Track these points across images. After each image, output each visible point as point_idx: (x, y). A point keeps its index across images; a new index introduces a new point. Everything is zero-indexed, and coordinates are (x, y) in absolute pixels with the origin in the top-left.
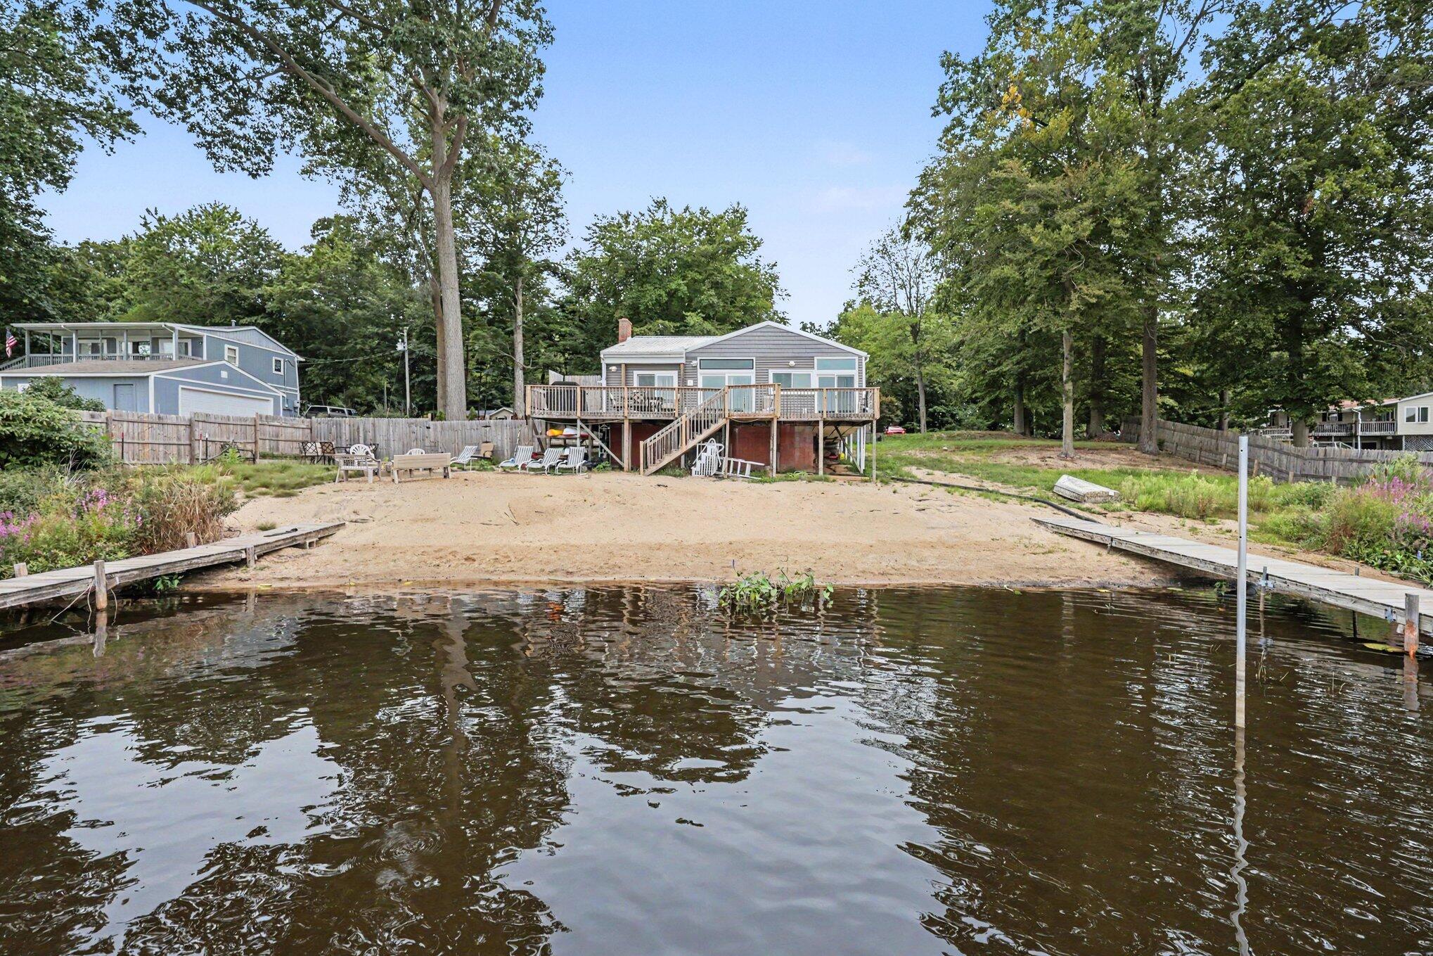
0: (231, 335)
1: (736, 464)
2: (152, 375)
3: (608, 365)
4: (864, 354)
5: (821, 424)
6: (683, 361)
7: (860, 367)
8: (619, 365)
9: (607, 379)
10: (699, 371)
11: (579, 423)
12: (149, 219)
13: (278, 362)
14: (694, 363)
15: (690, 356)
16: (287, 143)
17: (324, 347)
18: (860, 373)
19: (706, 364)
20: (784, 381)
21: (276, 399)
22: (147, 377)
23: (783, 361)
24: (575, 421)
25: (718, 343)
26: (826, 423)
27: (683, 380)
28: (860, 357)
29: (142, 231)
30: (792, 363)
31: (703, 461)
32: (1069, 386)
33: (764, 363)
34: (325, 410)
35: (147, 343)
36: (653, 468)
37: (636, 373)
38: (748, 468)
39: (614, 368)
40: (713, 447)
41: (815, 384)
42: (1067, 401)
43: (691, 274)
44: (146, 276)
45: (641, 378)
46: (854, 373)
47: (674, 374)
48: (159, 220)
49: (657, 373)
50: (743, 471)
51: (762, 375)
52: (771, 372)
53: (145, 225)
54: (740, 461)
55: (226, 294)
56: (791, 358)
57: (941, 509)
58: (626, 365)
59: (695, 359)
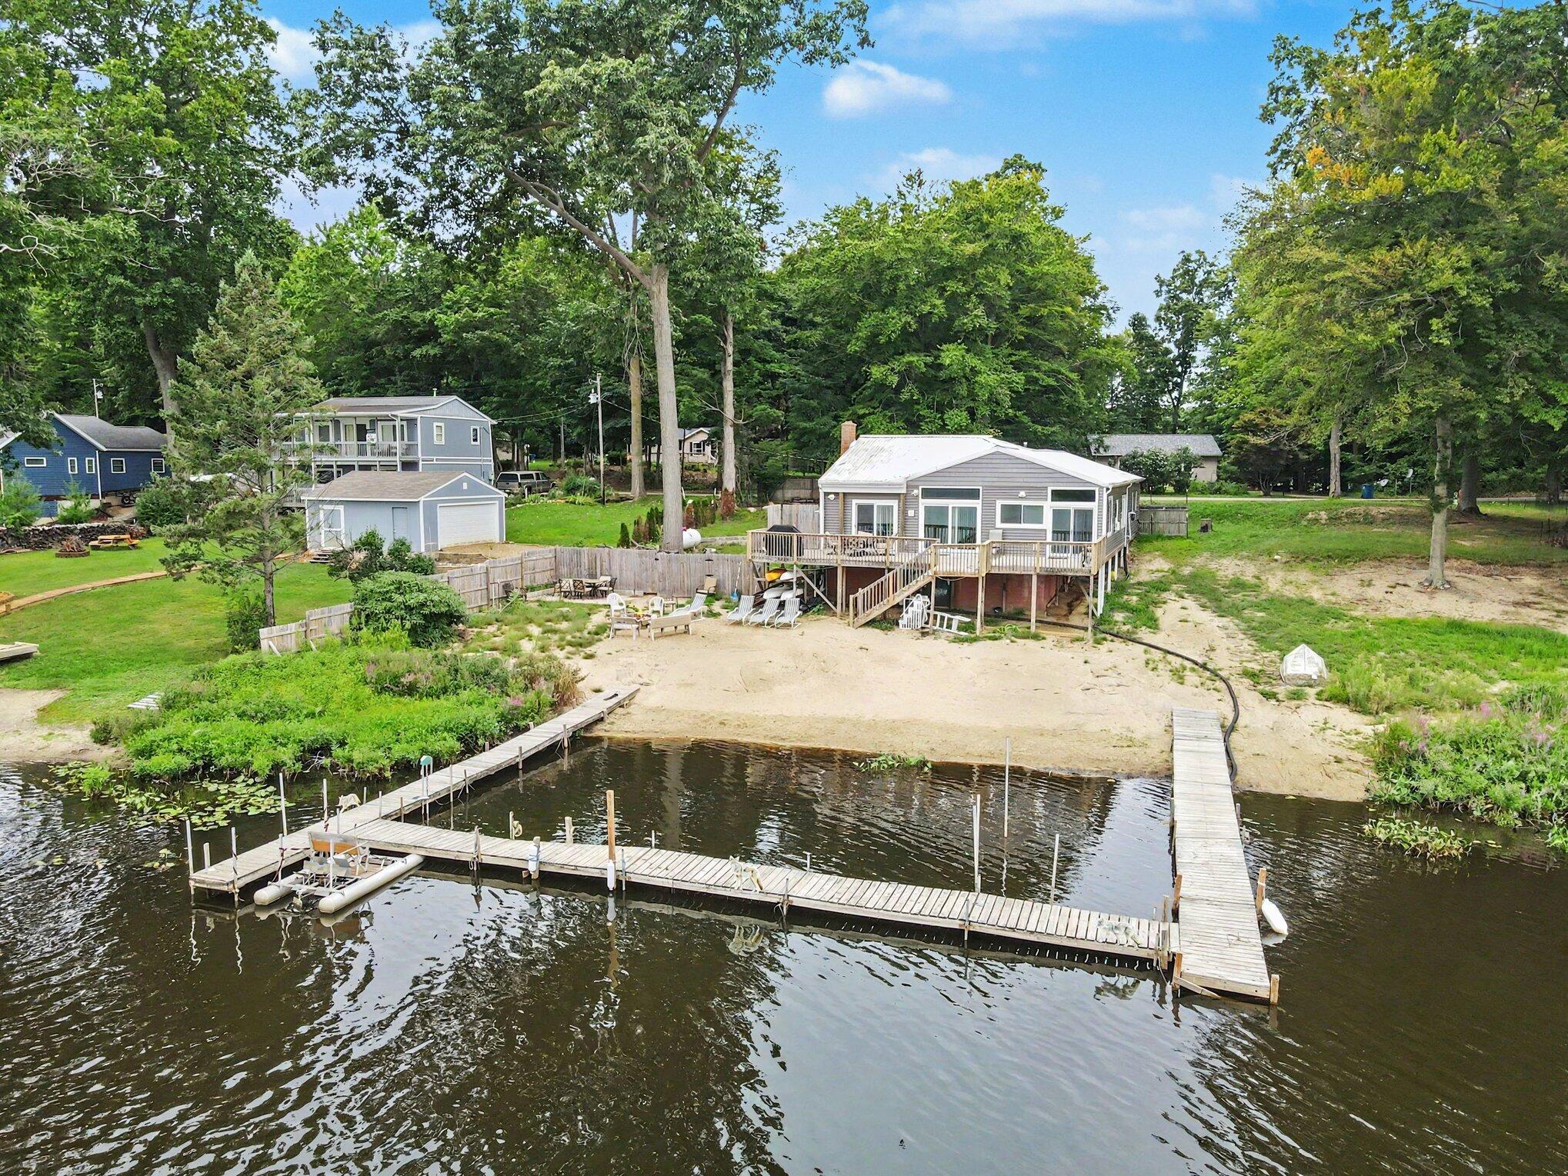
1: (942, 618)
2: (422, 499)
3: (826, 494)
5: (1035, 578)
6: (904, 491)
7: (1101, 499)
8: (837, 494)
9: (825, 508)
10: (921, 500)
11: (796, 568)
13: (475, 430)
14: (916, 492)
15: (911, 484)
18: (1100, 505)
19: (928, 494)
22: (419, 502)
23: (1013, 492)
24: (791, 566)
25: (941, 471)
26: (1040, 578)
27: (903, 510)
28: (1101, 488)
30: (1022, 494)
31: (910, 615)
33: (993, 492)
36: (863, 618)
37: (854, 502)
38: (955, 623)
39: (832, 497)
40: (920, 602)
41: (1048, 518)
43: (953, 286)
45: (860, 508)
46: (1094, 506)
47: (894, 503)
49: (877, 503)
50: (949, 626)
51: (988, 506)
52: (999, 503)
54: (947, 615)
56: (1022, 488)
57: (1106, 689)
58: (845, 494)
59: (917, 487)
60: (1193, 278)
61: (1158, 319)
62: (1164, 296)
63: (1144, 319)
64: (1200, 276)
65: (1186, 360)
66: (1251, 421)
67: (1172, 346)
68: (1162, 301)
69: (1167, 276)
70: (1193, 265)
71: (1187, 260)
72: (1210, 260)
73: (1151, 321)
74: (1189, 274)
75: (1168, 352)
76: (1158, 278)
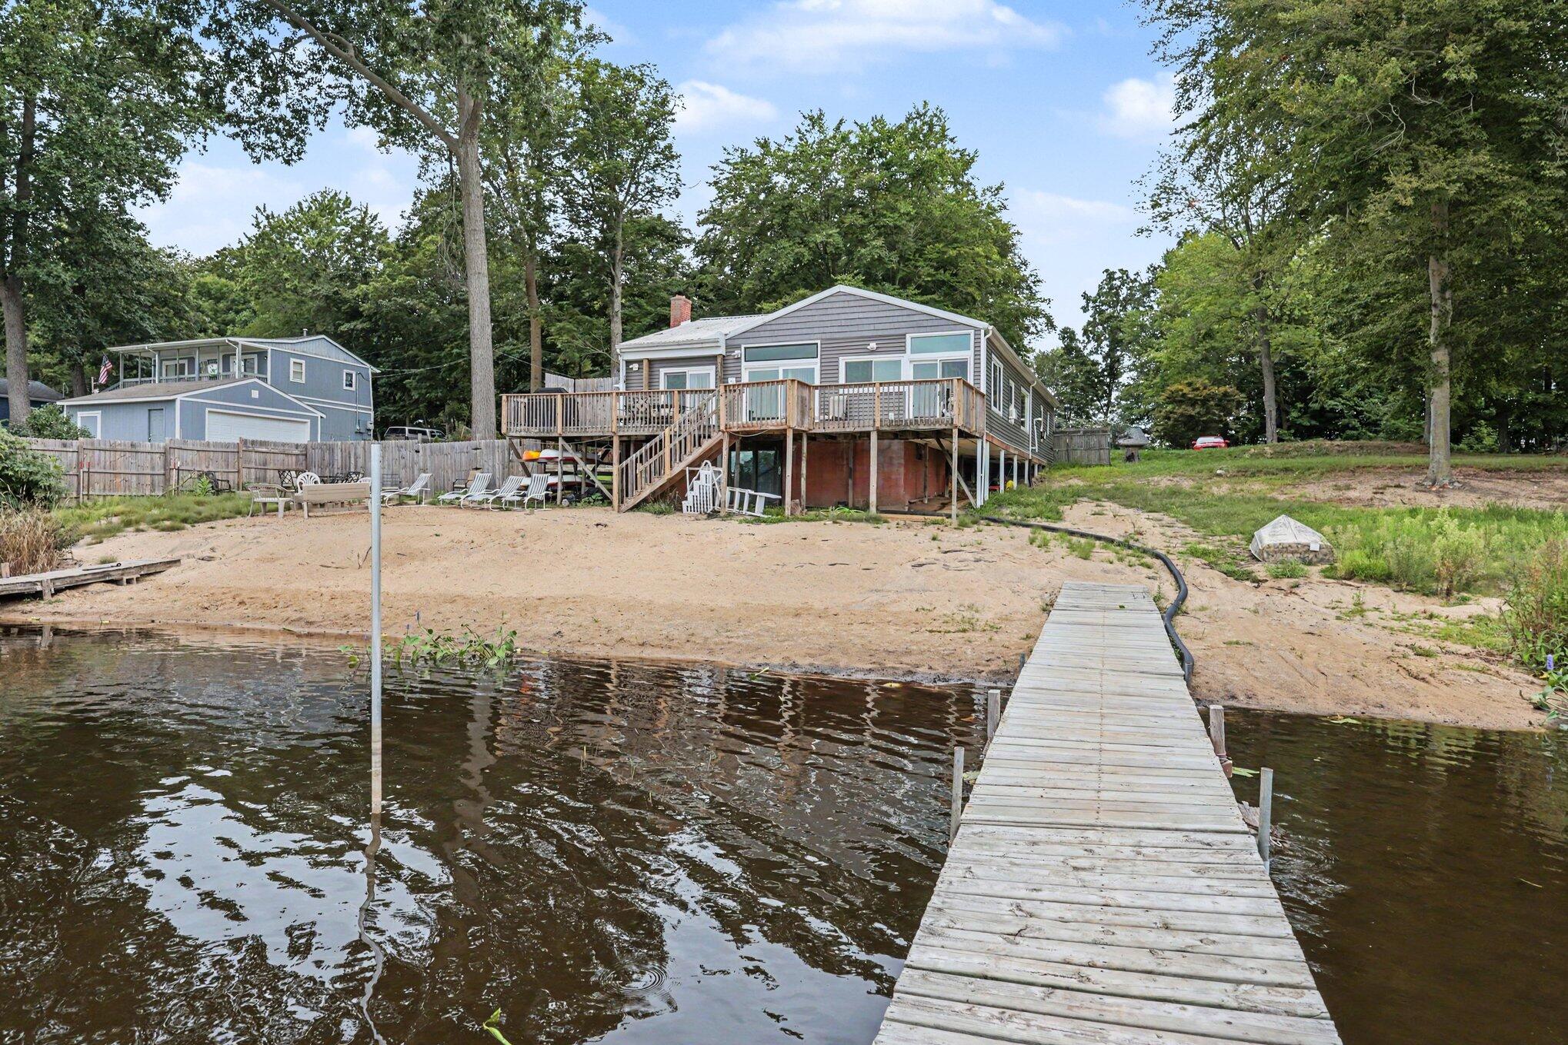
0: (298, 347)
1: (742, 495)
2: (179, 398)
3: (628, 363)
4: (983, 325)
5: (874, 437)
6: (722, 351)
7: (977, 346)
8: (640, 362)
9: (627, 381)
10: (744, 364)
11: (561, 442)
12: (261, 218)
13: (349, 375)
14: (737, 353)
15: (731, 343)
16: (320, 118)
17: (423, 354)
18: (977, 355)
19: (752, 355)
20: (860, 374)
21: (314, 420)
22: (174, 401)
23: (858, 344)
24: (556, 439)
25: (768, 324)
26: (882, 435)
27: (722, 378)
28: (977, 330)
29: (254, 232)
30: (873, 345)
31: (696, 492)
32: (1441, 356)
33: (835, 346)
34: (403, 431)
35: (215, 361)
36: (631, 502)
37: (663, 371)
38: (760, 505)
39: (635, 367)
40: (706, 471)
41: (907, 374)
42: (1437, 383)
44: (254, 283)
45: (669, 378)
46: (968, 355)
47: (711, 370)
48: (267, 217)
49: (690, 371)
50: (753, 507)
51: (830, 368)
52: (842, 361)
53: (258, 225)
54: (748, 492)
55: (327, 297)
56: (872, 338)
57: (953, 565)
58: (650, 361)
59: (739, 347)
60: (1117, 295)
61: (1086, 332)
62: (1091, 312)
63: (1073, 333)
64: (1124, 292)
65: (1113, 372)
66: (1177, 391)
67: (1098, 358)
68: (1087, 317)
69: (1093, 293)
70: (1117, 283)
71: (1110, 276)
72: (1132, 277)
73: (1079, 335)
74: (1113, 291)
75: (1095, 363)
76: (1085, 296)
